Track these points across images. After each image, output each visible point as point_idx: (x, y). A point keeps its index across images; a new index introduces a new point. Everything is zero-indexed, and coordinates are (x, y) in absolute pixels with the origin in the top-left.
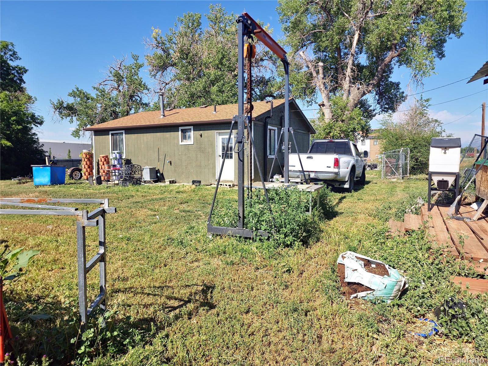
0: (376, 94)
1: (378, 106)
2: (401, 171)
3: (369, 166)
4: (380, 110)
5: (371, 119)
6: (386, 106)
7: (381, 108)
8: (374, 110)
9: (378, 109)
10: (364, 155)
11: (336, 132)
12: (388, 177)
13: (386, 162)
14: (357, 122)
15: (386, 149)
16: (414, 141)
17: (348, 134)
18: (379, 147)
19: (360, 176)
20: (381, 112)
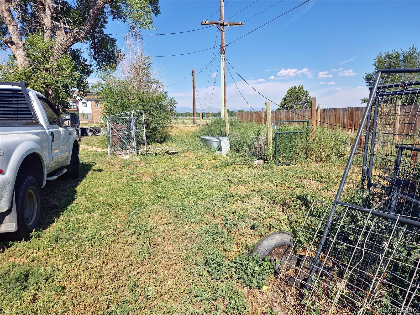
0: (91, 48)
1: (94, 61)
2: (134, 142)
3: (91, 131)
4: (98, 67)
5: (89, 76)
6: (103, 63)
7: (98, 65)
8: (90, 66)
9: (95, 65)
10: (71, 122)
11: (36, 84)
12: (118, 153)
13: (112, 128)
14: (68, 73)
15: (109, 111)
16: (143, 101)
17: (57, 90)
18: (100, 109)
19: (69, 163)
20: (98, 70)
